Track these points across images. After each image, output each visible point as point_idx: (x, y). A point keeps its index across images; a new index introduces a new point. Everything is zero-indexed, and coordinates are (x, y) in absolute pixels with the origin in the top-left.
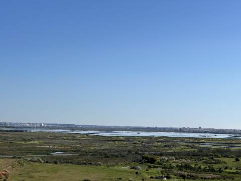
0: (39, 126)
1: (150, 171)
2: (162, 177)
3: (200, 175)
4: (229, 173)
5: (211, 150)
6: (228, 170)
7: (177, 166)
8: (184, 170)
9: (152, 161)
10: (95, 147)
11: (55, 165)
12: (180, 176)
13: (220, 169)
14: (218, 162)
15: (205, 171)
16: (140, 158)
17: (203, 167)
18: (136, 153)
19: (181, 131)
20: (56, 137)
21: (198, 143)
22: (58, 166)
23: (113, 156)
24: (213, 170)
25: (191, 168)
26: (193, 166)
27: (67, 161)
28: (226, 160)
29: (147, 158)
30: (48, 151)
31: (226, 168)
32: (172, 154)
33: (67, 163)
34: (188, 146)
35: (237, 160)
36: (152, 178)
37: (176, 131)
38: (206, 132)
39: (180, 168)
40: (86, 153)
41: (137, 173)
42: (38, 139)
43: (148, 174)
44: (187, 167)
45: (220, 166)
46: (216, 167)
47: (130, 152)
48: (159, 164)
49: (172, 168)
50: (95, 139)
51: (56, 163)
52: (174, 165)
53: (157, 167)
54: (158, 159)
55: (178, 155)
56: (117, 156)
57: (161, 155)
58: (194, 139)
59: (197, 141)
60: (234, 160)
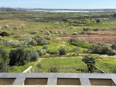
0: (31, 9)
1: (65, 24)
2: (68, 26)
3: (80, 25)
4: (88, 24)
5: (83, 16)
6: (88, 23)
7: (73, 22)
8: (75, 23)
9: (66, 21)
10: (49, 16)
11: (37, 23)
12: (74, 25)
13: (86, 23)
14: (85, 20)
17: (80, 22)
18: (61, 18)
19: (75, 10)
20: (37, 13)
22: (38, 23)
24: (83, 23)
25: (77, 23)
26: (78, 22)
28: (88, 19)
29: (64, 20)
30: (35, 18)
31: (87, 22)
32: (72, 18)
33: (41, 22)
34: (76, 15)
35: (91, 20)
36: (65, 26)
37: (73, 10)
38: (82, 10)
39: (74, 22)
40: (46, 18)
41: (61, 25)
42: (31, 13)
45: (85, 21)
46: (84, 22)
47: (59, 18)
48: (68, 21)
49: (71, 22)
50: (49, 13)
51: (37, 22)
52: (72, 22)
53: (67, 22)
54: (68, 20)
56: (55, 19)
57: (69, 18)
58: (78, 13)
59: (80, 13)
60: (90, 19)
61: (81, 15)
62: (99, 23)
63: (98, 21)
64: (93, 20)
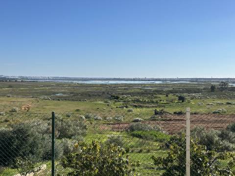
0: (47, 78)
1: (116, 104)
2: (123, 107)
3: (145, 105)
4: (162, 103)
5: (152, 91)
6: (162, 102)
7: (132, 100)
8: (136, 102)
9: (117, 98)
10: (83, 90)
12: (134, 106)
13: (157, 101)
14: (156, 97)
15: (148, 102)
16: (110, 96)
17: (147, 100)
18: (108, 94)
19: (134, 80)
20: (58, 85)
21: (144, 87)
22: (61, 102)
23: (93, 95)
24: (153, 102)
25: (140, 101)
27: (65, 99)
28: (160, 96)
29: (114, 97)
30: (54, 93)
31: (161, 101)
32: (128, 94)
33: (66, 100)
34: (138, 88)
35: (167, 96)
36: (117, 107)
37: (131, 80)
38: (149, 80)
39: (134, 101)
40: (77, 94)
41: (108, 105)
42: (47, 86)
43: (115, 105)
44: (138, 101)
45: (157, 99)
46: (154, 100)
47: (104, 93)
48: (121, 99)
50: (82, 86)
51: (59, 100)
52: (130, 100)
53: (120, 101)
54: (121, 97)
55: (132, 94)
56: (96, 96)
57: (123, 94)
58: (141, 84)
59: (145, 85)
60: (165, 96)
61: (146, 88)
62: (182, 102)
63: (182, 99)
64: (171, 96)
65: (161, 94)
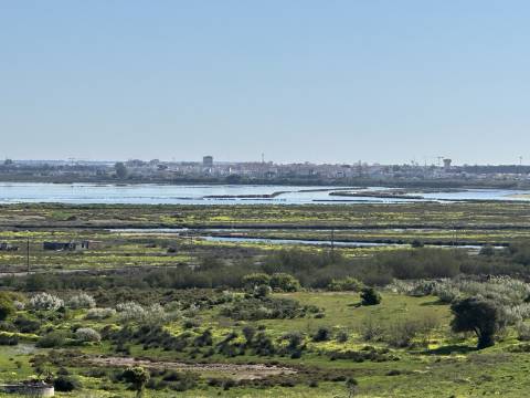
2: (35, 387)
3: (206, 373)
4: (335, 356)
5: (258, 260)
6: (330, 346)
7: (106, 334)
8: (136, 349)
12: (118, 378)
13: (295, 341)
14: (287, 312)
15: (228, 350)
17: (218, 335)
19: (122, 175)
21: (198, 229)
24: (263, 348)
25: (167, 343)
26: (175, 331)
28: (320, 299)
31: (322, 336)
32: (80, 283)
34: (152, 243)
35: (370, 299)
37: (98, 176)
38: (233, 180)
39: (118, 341)
44: (149, 336)
45: (293, 326)
46: (276, 331)
52: (91, 329)
53: (13, 342)
55: (109, 287)
57: (33, 286)
58: (177, 211)
59: (195, 219)
60: (356, 298)
61: (209, 240)
62: (485, 342)
63: (477, 320)
64: (398, 302)
65: (323, 285)
